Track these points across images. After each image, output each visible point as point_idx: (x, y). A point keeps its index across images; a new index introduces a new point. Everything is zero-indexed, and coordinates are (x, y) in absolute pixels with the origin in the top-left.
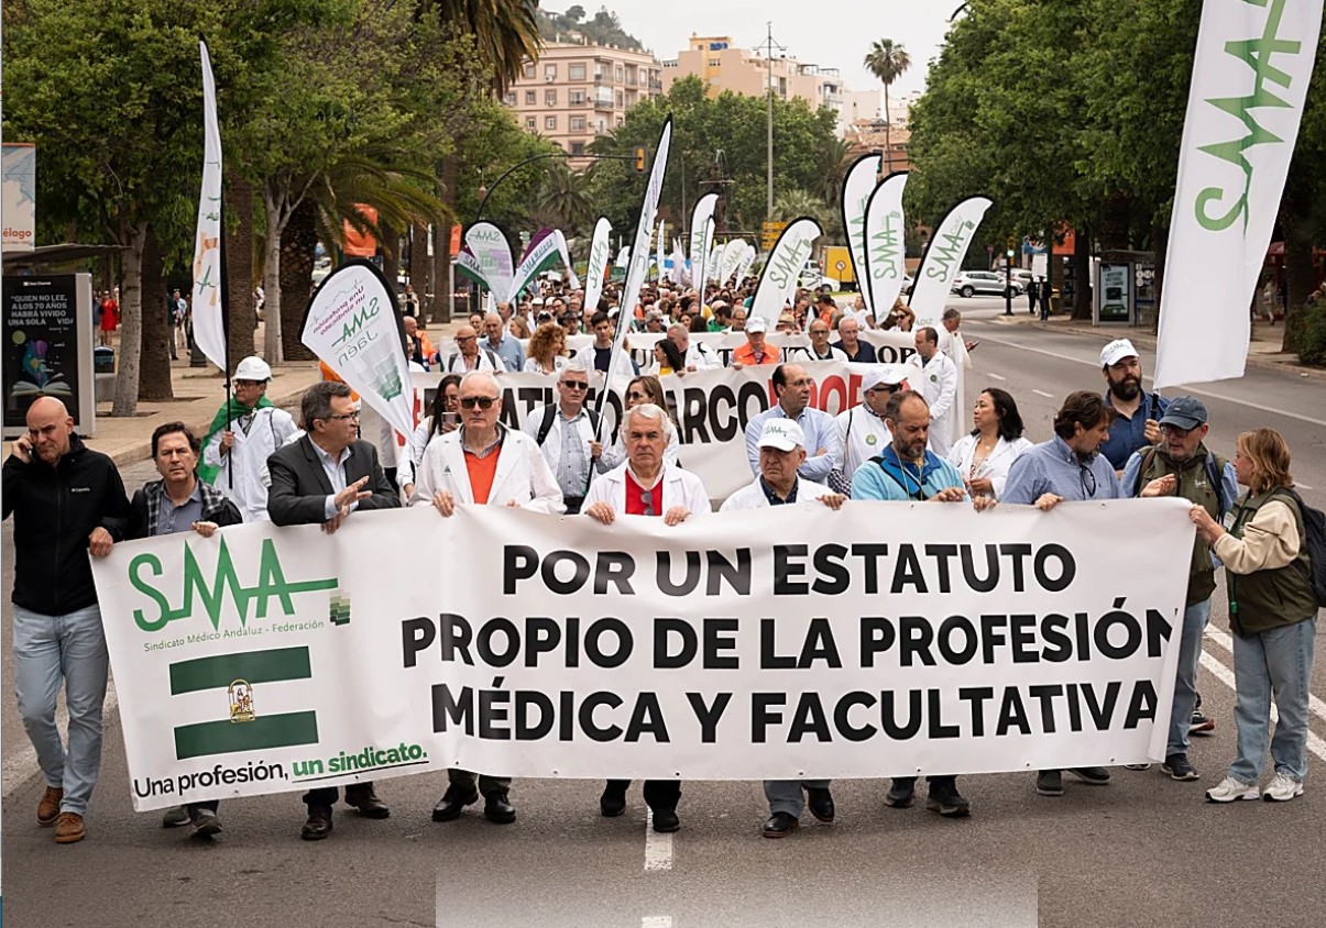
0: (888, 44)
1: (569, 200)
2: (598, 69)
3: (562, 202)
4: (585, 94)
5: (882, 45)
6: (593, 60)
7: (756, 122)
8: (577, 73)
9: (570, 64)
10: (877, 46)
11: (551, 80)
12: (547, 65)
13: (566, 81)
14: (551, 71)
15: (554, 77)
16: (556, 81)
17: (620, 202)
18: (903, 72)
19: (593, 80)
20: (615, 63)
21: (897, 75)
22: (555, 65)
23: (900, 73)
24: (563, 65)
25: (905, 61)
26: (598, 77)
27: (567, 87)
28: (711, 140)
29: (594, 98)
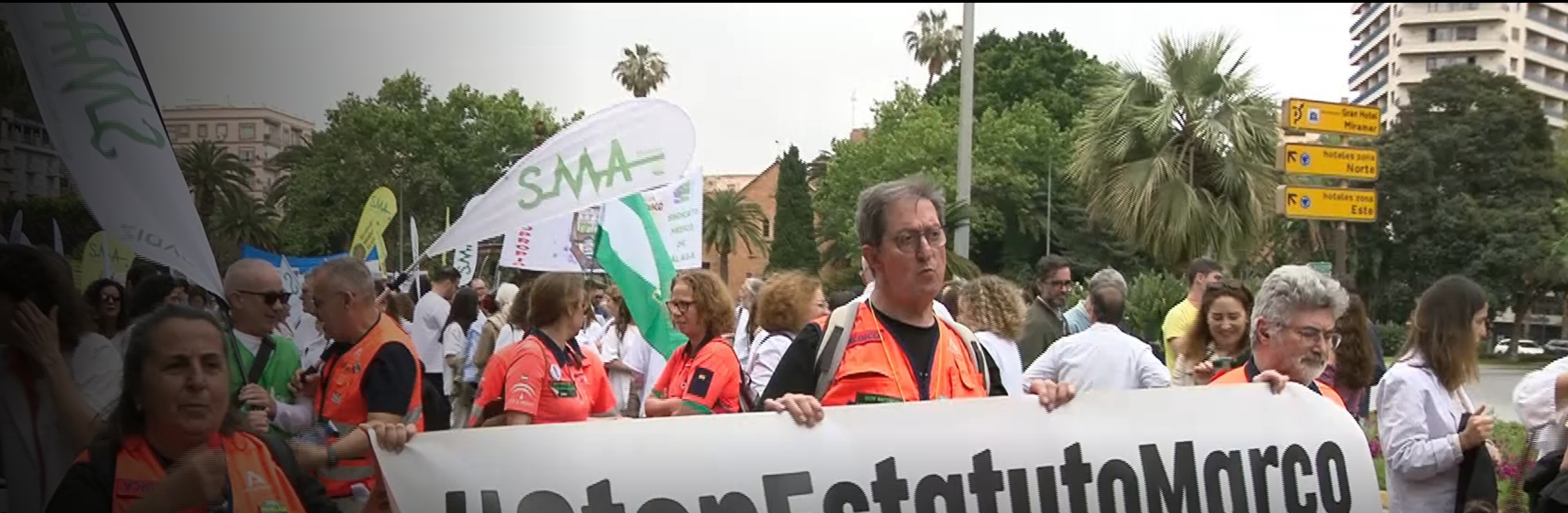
0: (643, 51)
1: (247, 233)
2: (267, 129)
3: (238, 234)
4: (253, 152)
5: (635, 53)
6: (262, 121)
7: (502, 125)
8: (247, 133)
9: (240, 124)
10: (628, 52)
11: (221, 138)
12: (219, 125)
13: (236, 139)
14: (222, 130)
15: (225, 136)
16: (227, 140)
17: (318, 226)
18: (658, 85)
19: (262, 139)
20: (282, 125)
21: (651, 89)
22: (226, 125)
23: (655, 88)
24: (233, 125)
25: (663, 71)
26: (267, 137)
27: (237, 146)
28: (441, 147)
29: (262, 156)
